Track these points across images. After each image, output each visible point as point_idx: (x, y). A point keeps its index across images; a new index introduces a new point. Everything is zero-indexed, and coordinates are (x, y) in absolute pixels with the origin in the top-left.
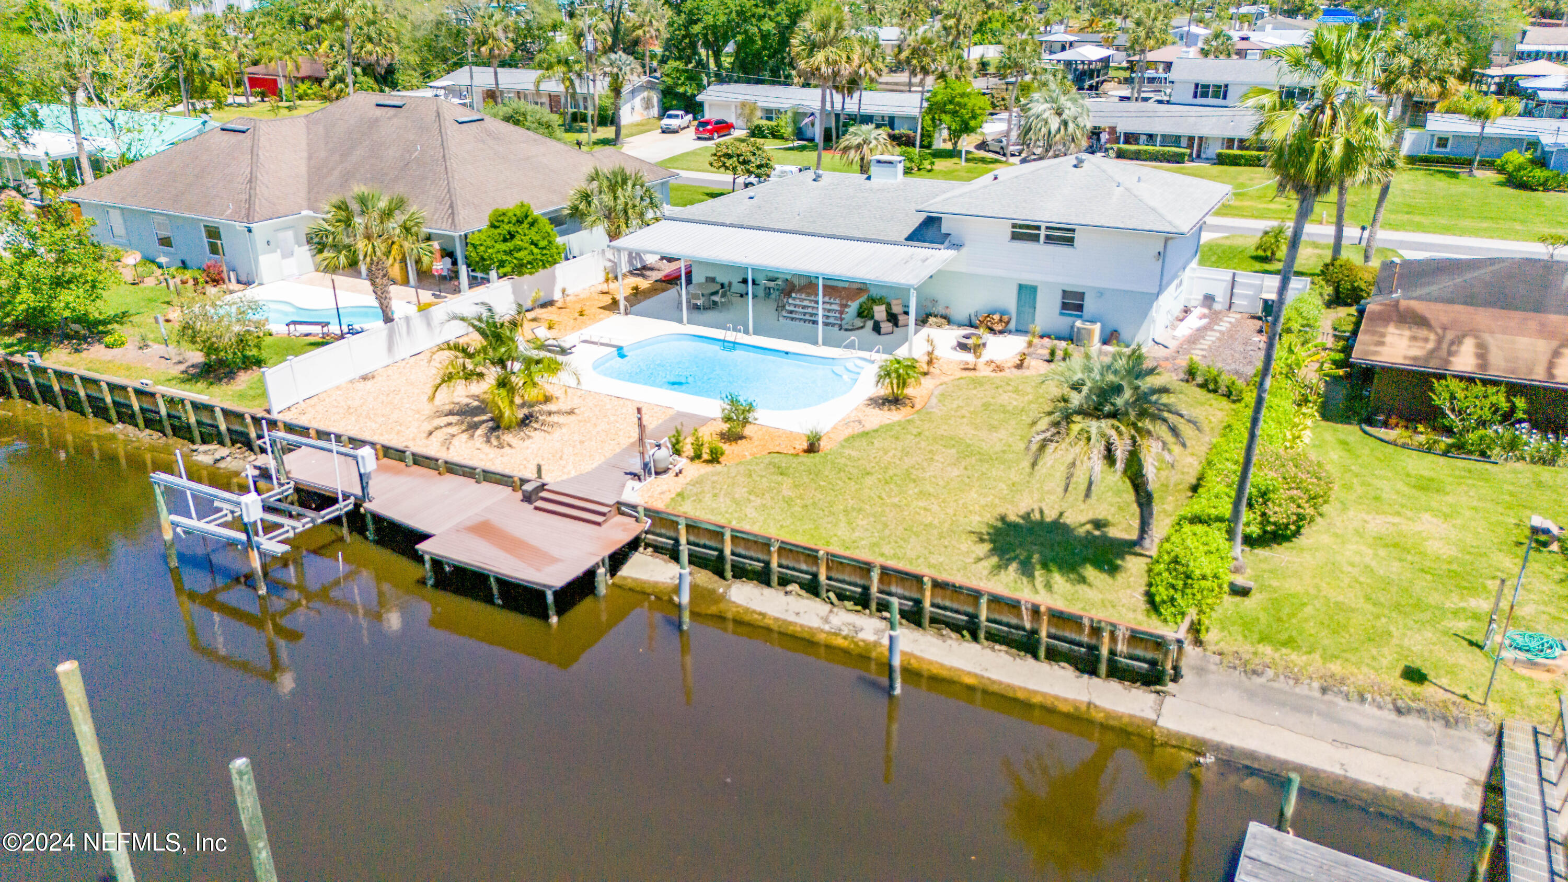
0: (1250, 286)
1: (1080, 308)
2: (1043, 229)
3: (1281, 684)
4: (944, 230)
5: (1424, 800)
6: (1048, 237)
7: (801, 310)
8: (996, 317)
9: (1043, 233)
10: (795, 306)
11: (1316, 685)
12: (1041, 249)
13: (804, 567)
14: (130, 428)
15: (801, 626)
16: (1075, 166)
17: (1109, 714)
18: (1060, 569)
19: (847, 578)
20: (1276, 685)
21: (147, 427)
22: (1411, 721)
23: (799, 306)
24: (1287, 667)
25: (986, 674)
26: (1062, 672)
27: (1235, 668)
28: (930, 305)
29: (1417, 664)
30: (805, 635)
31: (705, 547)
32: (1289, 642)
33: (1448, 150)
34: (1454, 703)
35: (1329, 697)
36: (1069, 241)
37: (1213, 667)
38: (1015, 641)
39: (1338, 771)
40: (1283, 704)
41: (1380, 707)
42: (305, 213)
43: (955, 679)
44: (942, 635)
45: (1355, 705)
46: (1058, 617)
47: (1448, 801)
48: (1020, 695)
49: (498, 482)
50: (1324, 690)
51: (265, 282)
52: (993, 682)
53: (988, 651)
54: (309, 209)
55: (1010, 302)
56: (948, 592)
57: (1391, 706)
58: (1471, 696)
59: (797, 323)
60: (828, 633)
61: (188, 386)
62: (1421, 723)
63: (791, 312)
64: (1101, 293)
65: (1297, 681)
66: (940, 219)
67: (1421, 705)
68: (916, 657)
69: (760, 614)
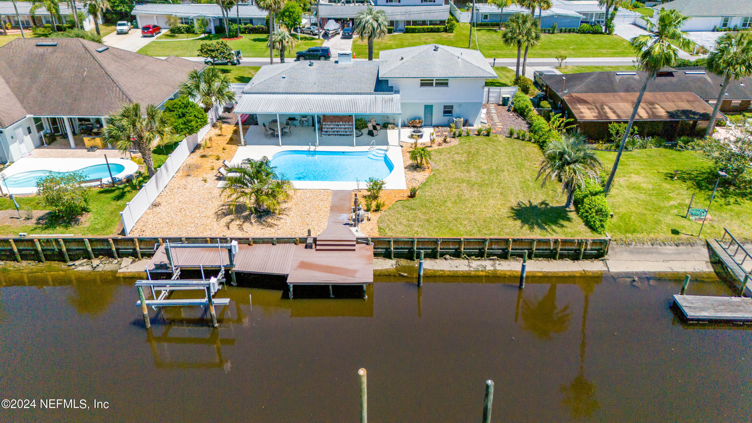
0: (495, 92)
1: (450, 112)
2: (434, 80)
3: (639, 246)
4: (390, 85)
5: (698, 272)
6: (436, 84)
7: (330, 130)
8: (418, 121)
9: (434, 82)
10: (327, 128)
11: (649, 243)
12: (434, 89)
13: (451, 247)
14: (12, 263)
15: (462, 271)
16: (434, 50)
17: (593, 272)
18: (553, 224)
19: (472, 247)
20: (637, 247)
21: (22, 259)
22: (681, 247)
23: (329, 128)
24: (638, 240)
25: (544, 270)
26: (567, 262)
27: (622, 244)
28: (386, 119)
29: (674, 228)
30: (466, 274)
31: (401, 249)
32: (634, 231)
33: (488, 20)
34: (690, 238)
35: (655, 246)
36: (446, 84)
37: (615, 246)
38: (546, 255)
39: (669, 270)
40: (643, 253)
41: (671, 246)
42: (28, 116)
43: (534, 275)
44: (518, 260)
45: (664, 247)
46: (565, 242)
47: (704, 271)
48: (561, 275)
49: (285, 242)
50: (652, 245)
51: (15, 161)
52: (548, 272)
53: (537, 262)
54: (30, 114)
55: (421, 113)
56: (518, 243)
57: (674, 244)
58: (694, 235)
59: (332, 136)
60: (474, 271)
61: (47, 231)
62: (684, 247)
63: (327, 132)
64: (460, 105)
65: (643, 244)
66: (388, 80)
67: (682, 242)
68: (514, 271)
69: (441, 271)
